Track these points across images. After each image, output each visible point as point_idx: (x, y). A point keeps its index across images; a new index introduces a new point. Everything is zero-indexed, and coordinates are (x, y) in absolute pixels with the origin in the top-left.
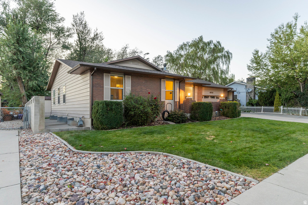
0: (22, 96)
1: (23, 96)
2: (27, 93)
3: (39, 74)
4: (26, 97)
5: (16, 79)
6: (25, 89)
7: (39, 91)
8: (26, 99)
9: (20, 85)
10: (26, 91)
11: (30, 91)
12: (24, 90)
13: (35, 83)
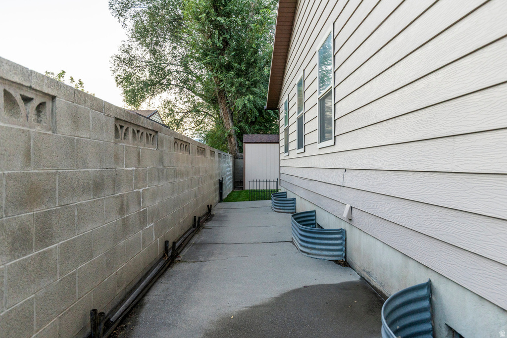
0: (226, 135)
1: (230, 135)
2: (237, 129)
3: (258, 78)
4: (236, 138)
5: (216, 98)
6: (232, 119)
7: (260, 123)
8: (236, 142)
9: (223, 110)
10: (235, 125)
11: (242, 124)
12: (230, 121)
13: (249, 100)
